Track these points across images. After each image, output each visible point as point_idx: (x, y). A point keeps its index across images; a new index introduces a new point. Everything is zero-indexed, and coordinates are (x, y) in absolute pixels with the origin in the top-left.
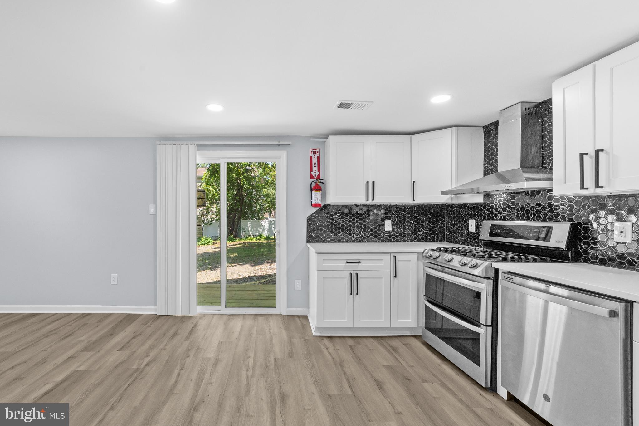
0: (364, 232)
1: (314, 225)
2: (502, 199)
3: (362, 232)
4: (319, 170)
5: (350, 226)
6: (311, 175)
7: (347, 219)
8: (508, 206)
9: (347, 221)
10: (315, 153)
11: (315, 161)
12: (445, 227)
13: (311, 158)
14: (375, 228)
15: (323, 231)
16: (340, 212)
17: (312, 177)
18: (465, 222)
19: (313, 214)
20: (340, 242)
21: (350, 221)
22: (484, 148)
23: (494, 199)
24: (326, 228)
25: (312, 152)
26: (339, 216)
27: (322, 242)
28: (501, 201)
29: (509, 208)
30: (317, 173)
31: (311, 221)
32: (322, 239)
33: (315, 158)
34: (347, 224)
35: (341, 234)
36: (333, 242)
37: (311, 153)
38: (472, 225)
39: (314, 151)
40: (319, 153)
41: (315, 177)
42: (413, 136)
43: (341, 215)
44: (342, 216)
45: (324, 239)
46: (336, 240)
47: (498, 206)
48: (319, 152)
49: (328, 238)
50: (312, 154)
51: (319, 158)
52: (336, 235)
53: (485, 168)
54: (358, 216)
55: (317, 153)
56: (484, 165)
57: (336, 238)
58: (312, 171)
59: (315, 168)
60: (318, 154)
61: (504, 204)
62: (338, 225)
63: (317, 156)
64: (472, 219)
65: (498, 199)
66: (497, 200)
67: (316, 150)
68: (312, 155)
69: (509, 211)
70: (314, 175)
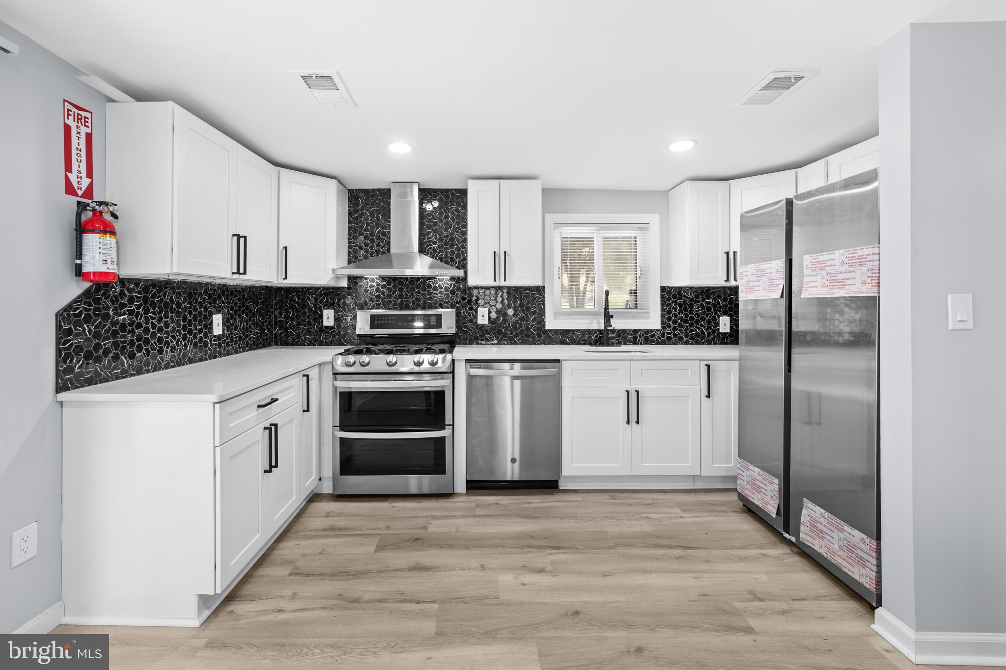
0: (183, 342)
1: (79, 334)
2: (375, 284)
3: (181, 342)
4: (90, 175)
5: (160, 329)
6: (68, 182)
7: (154, 313)
8: (383, 293)
9: (154, 318)
10: (78, 119)
11: (78, 143)
12: (273, 323)
13: (67, 129)
14: (200, 331)
15: (101, 351)
16: (140, 298)
17: (70, 189)
18: (316, 312)
19: (75, 301)
20: (141, 374)
21: (160, 320)
22: (349, 217)
23: (364, 284)
24: (108, 343)
25: (72, 113)
26: (138, 307)
27: (101, 382)
28: (374, 286)
29: (384, 295)
30: (86, 182)
31: (69, 324)
32: (99, 375)
33: (79, 133)
34: (154, 326)
35: (144, 353)
36: (126, 377)
37: (69, 115)
38: (328, 318)
39: (77, 111)
40: (89, 125)
41: (80, 193)
42: (282, 170)
43: (141, 305)
44: (145, 307)
45: (105, 373)
46: (133, 370)
47: (369, 292)
48: (89, 121)
49: (114, 368)
50: (71, 118)
51: (89, 137)
52: (132, 356)
53: (349, 243)
54: (174, 306)
55: (85, 122)
56: (349, 239)
57: (132, 365)
58: (71, 172)
59: (79, 164)
60: (88, 127)
61: (377, 290)
62: (137, 331)
63: (84, 130)
64: (327, 309)
65: (369, 284)
66: (367, 285)
67: (83, 114)
68: (70, 122)
69: (385, 298)
70: (76, 185)
